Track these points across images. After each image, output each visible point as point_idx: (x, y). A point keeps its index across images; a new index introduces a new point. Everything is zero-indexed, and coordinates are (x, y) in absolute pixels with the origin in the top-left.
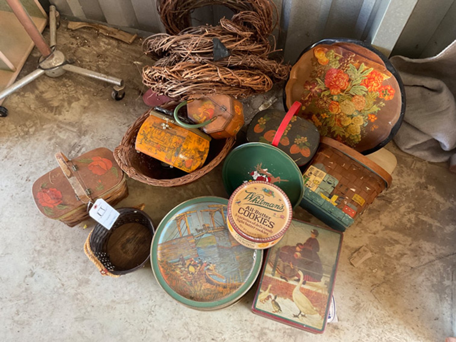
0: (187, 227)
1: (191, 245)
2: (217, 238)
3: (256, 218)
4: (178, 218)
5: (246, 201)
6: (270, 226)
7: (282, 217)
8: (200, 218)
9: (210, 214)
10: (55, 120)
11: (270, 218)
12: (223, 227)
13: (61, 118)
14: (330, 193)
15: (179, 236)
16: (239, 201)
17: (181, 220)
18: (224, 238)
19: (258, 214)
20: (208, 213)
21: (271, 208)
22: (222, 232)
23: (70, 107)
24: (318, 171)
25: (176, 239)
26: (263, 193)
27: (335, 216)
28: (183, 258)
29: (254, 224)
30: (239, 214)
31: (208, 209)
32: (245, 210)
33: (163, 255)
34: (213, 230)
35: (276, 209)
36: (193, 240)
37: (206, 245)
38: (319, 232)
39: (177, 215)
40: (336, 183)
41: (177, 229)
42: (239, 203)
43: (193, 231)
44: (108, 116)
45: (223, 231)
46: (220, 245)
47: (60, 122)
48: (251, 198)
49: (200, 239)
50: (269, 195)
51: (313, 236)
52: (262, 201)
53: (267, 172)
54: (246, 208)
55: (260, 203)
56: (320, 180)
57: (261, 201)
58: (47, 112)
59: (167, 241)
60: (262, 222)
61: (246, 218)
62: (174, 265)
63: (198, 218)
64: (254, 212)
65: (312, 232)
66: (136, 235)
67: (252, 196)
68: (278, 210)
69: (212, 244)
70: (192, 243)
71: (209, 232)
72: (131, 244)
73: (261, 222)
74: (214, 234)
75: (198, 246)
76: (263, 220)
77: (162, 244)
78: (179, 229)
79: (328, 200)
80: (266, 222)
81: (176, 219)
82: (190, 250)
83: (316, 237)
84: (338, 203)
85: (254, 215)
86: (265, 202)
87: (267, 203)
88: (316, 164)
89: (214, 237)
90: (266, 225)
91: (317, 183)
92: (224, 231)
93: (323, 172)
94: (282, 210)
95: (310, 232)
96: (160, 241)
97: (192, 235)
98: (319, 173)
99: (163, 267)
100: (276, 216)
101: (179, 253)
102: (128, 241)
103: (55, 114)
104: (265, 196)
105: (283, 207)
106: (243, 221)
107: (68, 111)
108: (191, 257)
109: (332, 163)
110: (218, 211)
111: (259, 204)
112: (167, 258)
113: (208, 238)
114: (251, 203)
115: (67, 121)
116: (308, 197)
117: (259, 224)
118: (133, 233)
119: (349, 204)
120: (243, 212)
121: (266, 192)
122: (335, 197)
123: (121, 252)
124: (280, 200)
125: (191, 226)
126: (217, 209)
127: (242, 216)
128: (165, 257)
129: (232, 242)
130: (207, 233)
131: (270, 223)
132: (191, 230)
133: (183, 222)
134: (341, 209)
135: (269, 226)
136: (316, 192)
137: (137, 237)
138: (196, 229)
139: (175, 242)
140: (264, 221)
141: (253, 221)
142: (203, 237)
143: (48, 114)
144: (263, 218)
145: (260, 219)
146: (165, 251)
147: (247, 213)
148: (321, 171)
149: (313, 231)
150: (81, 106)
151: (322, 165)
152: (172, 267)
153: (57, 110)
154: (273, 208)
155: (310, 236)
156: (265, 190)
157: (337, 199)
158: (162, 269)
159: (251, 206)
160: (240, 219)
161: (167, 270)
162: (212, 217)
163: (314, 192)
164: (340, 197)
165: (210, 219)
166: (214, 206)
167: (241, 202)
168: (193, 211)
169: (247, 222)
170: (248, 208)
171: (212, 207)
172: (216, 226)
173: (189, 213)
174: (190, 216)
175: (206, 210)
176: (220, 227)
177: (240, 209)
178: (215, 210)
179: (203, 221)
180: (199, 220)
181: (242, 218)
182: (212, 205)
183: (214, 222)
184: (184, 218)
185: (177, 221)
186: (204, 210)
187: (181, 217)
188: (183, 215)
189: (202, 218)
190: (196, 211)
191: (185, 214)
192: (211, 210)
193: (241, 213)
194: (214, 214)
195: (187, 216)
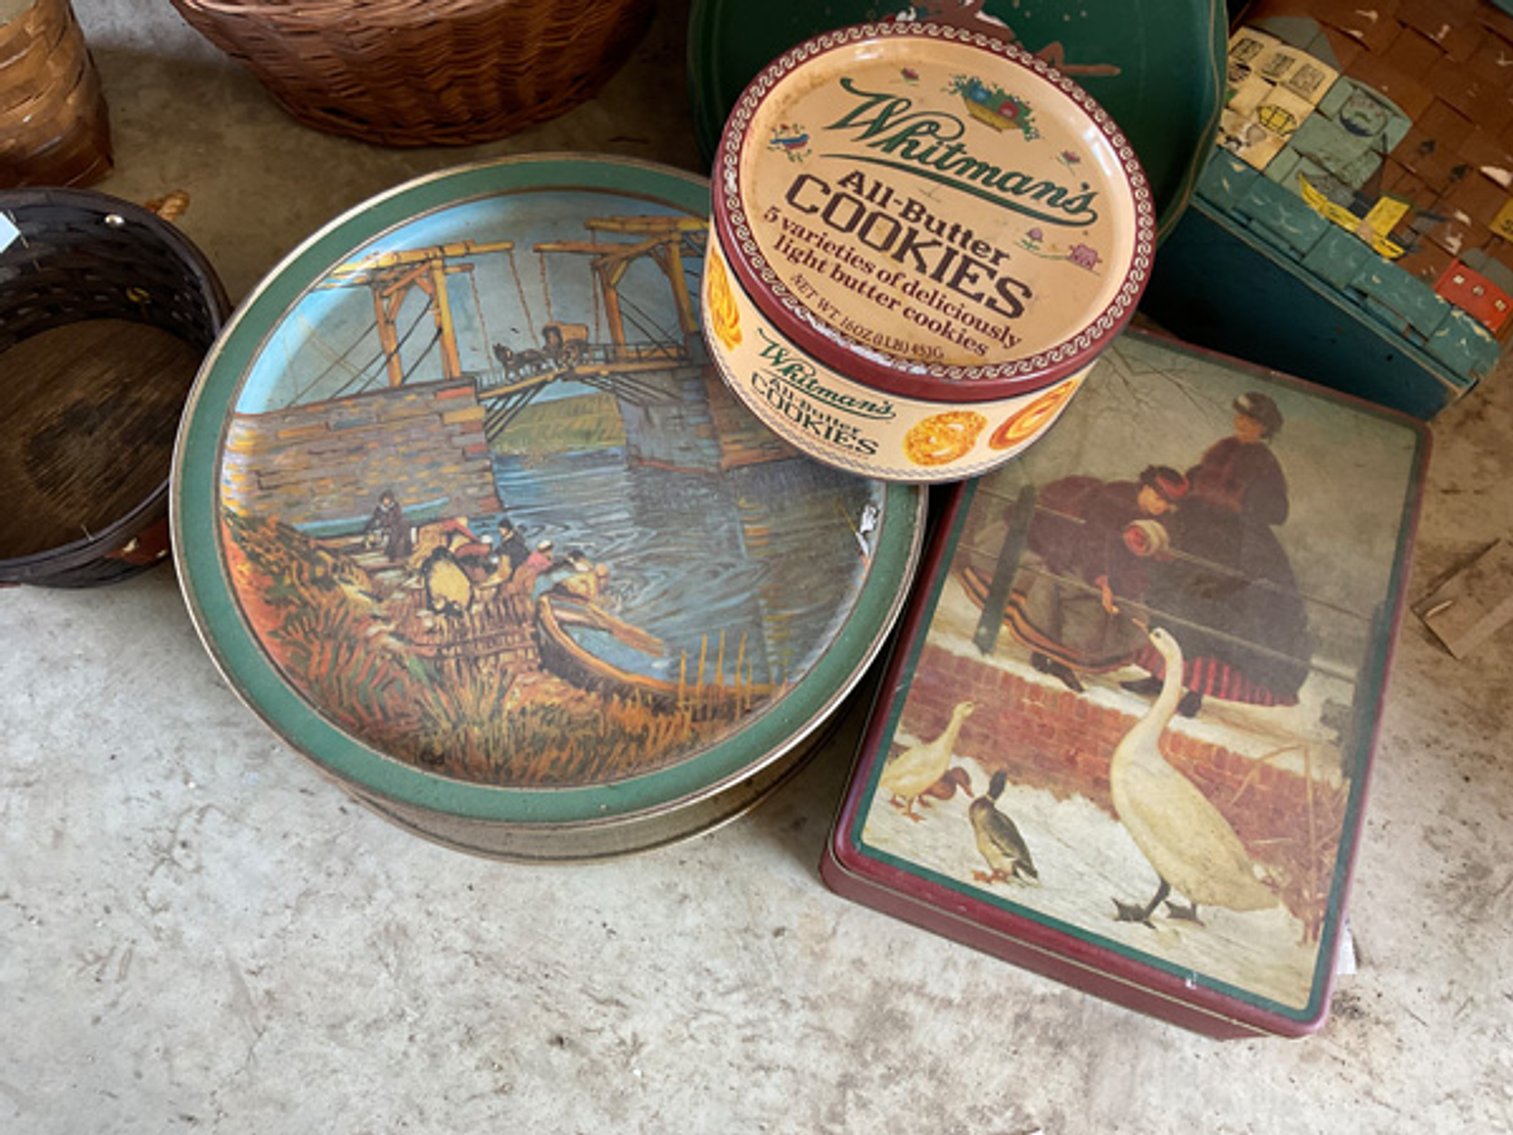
0: (440, 330)
1: (458, 441)
2: (634, 413)
3: (908, 244)
4: (383, 275)
5: (846, 141)
6: (1002, 303)
7: (1084, 258)
8: (533, 288)
9: (595, 268)
11: (999, 255)
12: (673, 352)
14: (1357, 185)
15: (383, 380)
16: (793, 135)
17: (407, 287)
18: (674, 411)
19: (919, 226)
20: (583, 263)
21: (1009, 196)
22: (663, 381)
24: (1285, 60)
25: (359, 395)
26: (958, 106)
27: (1389, 317)
28: (395, 509)
29: (892, 280)
30: (787, 211)
31: (585, 240)
32: (836, 189)
33: (262, 480)
34: (607, 361)
35: (1042, 206)
36: (476, 413)
37: (557, 444)
38: (1281, 408)
39: (380, 252)
40: (1398, 129)
41: (373, 342)
42: (796, 143)
43: (474, 359)
45: (672, 370)
46: (645, 452)
48: (877, 126)
49: (516, 411)
50: (998, 122)
51: (1249, 432)
52: (952, 151)
53: (981, 16)
54: (843, 183)
55: (938, 164)
56: (1300, 108)
57: (942, 151)
59: (301, 402)
60: (948, 276)
61: (837, 238)
62: (334, 552)
63: (519, 284)
64: (893, 210)
65: (1237, 405)
67: (888, 112)
68: (1058, 213)
69: (594, 446)
70: (467, 428)
71: (580, 370)
73: (938, 276)
74: (614, 386)
75: (502, 448)
76: (957, 262)
77: (260, 418)
78: (383, 336)
79: (1350, 223)
80: (974, 279)
81: (376, 281)
82: (449, 469)
83: (1267, 435)
84: (1406, 247)
85: (898, 228)
86: (971, 162)
87: (984, 167)
88: (1275, 22)
89: (610, 406)
90: (978, 297)
91: (1278, 120)
92: (681, 374)
93: (1314, 62)
94: (1085, 216)
95: (1229, 406)
96: (256, 392)
97: (471, 380)
98: (1295, 67)
99: (253, 557)
100: (1043, 247)
101: (373, 481)
104: (969, 123)
105: (1089, 198)
106: (819, 253)
108: (452, 510)
109: (1373, 15)
110: (648, 253)
111: (932, 169)
112: (290, 505)
113: (575, 407)
114: (877, 153)
116: (1219, 199)
117: (927, 285)
119: (1474, 256)
120: (823, 201)
121: (981, 103)
122: (1388, 213)
124: (1071, 158)
125: (469, 328)
126: (645, 244)
127: (814, 223)
128: (280, 496)
129: (726, 438)
130: (564, 377)
131: (1001, 286)
132: (464, 350)
133: (417, 299)
134: (1427, 279)
135: (991, 303)
136: (1275, 175)
138: (499, 350)
139: (351, 413)
140: (961, 272)
141: (883, 261)
142: (539, 397)
144: (951, 254)
145: (933, 257)
146: (280, 460)
147: (844, 213)
148: (1302, 58)
149: (1244, 401)
151: (1310, 26)
152: (320, 561)
154: (1024, 200)
155: (1228, 432)
156: (971, 90)
157: (1402, 223)
158: (241, 569)
159: (872, 174)
160: (799, 244)
161: (278, 577)
162: (607, 286)
163: (1261, 173)
164: (1421, 214)
165: (596, 296)
166: (628, 227)
167: (809, 142)
168: (487, 243)
169: (846, 268)
170: (855, 180)
171: (615, 231)
172: (628, 341)
173: (461, 251)
174: (463, 271)
175: (568, 248)
176: (654, 346)
177: (802, 180)
178: (632, 251)
179: (548, 304)
180: (522, 298)
181: (811, 234)
182: (613, 220)
183: (618, 321)
184: (425, 280)
185: (375, 290)
186: (558, 242)
187: (404, 272)
188: (423, 262)
189: (546, 289)
190: (508, 245)
191: (435, 258)
192: (607, 249)
193: (807, 206)
194: (620, 271)
195: (444, 267)
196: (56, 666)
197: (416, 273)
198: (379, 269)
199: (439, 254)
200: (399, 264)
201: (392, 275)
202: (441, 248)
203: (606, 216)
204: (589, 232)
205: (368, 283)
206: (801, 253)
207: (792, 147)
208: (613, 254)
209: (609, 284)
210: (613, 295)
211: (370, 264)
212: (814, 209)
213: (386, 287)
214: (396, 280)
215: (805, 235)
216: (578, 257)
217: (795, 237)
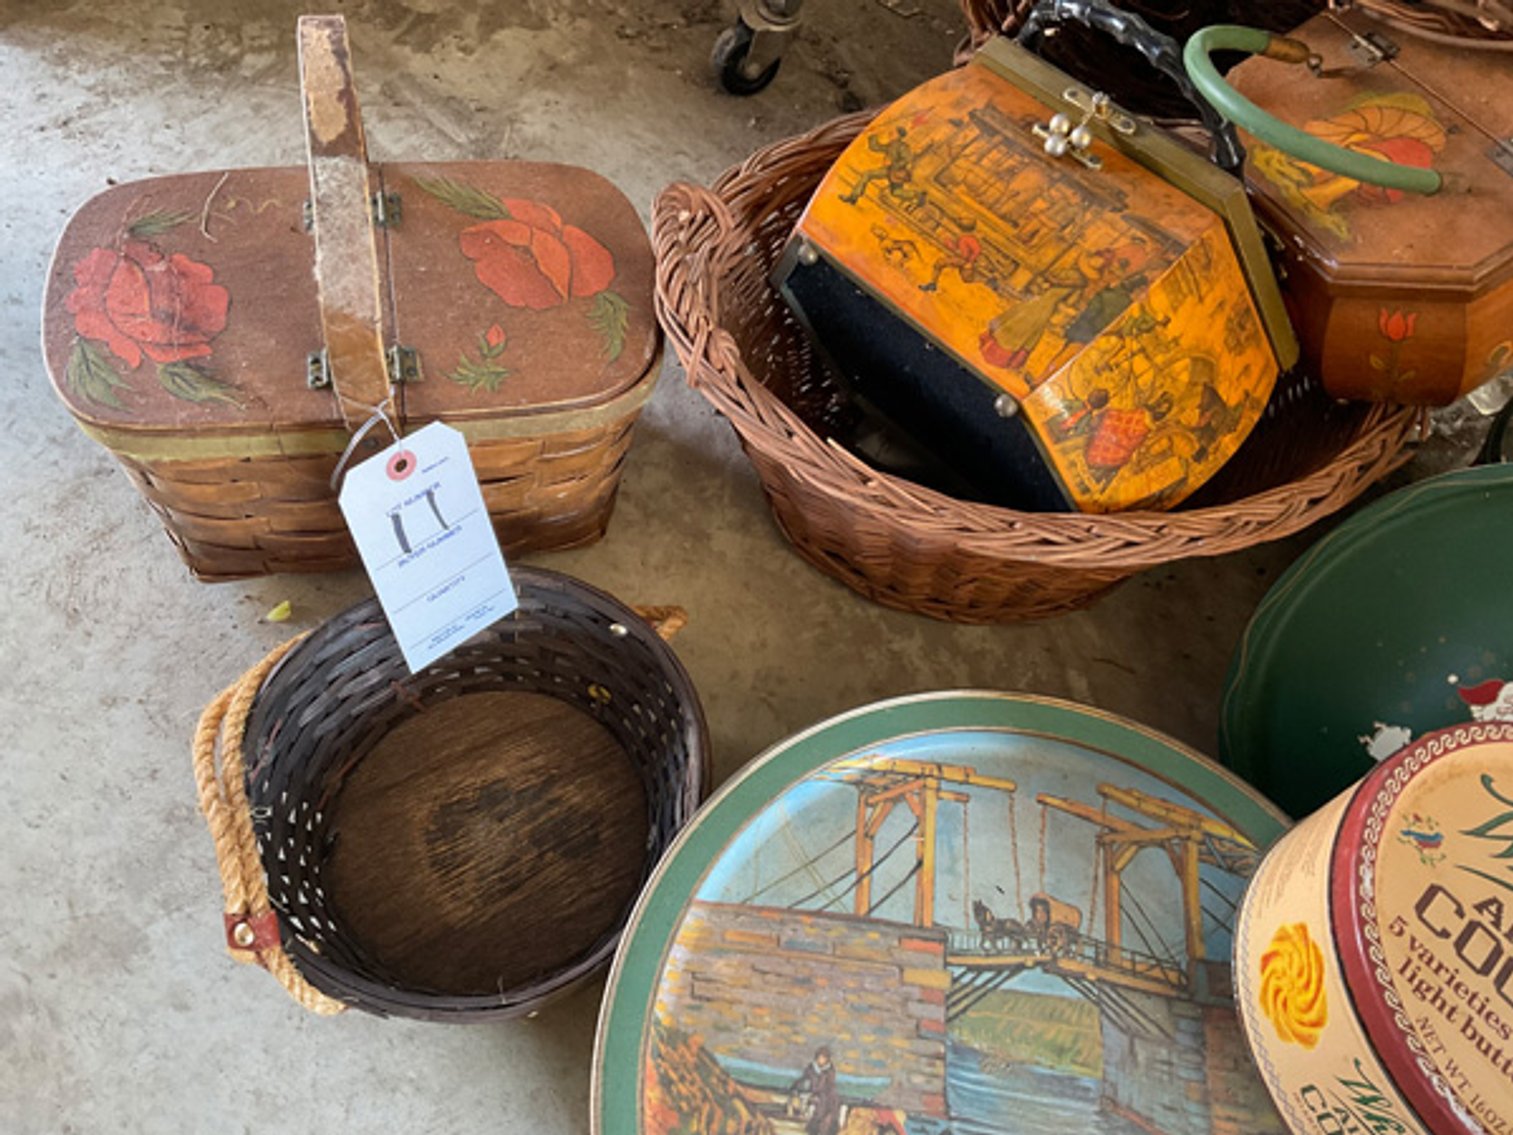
0: (920, 864)
1: (915, 1008)
2: (1116, 1039)
4: (872, 779)
5: (1485, 854)
8: (1029, 845)
9: (1100, 843)
10: (390, 64)
12: (1173, 976)
13: (419, 64)
15: (848, 905)
16: (1425, 829)
17: (896, 800)
18: (1163, 1053)
20: (1090, 831)
22: (1157, 1010)
23: (484, 39)
25: (819, 913)
28: (829, 1073)
30: (1415, 927)
31: (1095, 806)
32: (1471, 914)
33: (699, 989)
34: (1097, 963)
36: (940, 980)
37: (1023, 1052)
39: (879, 756)
41: (847, 854)
42: (1429, 841)
43: (951, 913)
44: (651, 138)
45: (1169, 999)
46: (1123, 1096)
47: (408, 77)
49: (984, 992)
54: (1480, 907)
58: (368, 20)
59: (758, 902)
62: (751, 1106)
63: (1013, 836)
66: (550, 782)
69: (1065, 1068)
70: (927, 996)
71: (1065, 964)
72: (497, 827)
74: (1102, 995)
75: (961, 1034)
77: (716, 907)
78: (859, 852)
81: (864, 784)
82: (898, 1042)
89: (1092, 1021)
92: (1180, 1008)
96: (717, 882)
97: (941, 935)
99: (666, 1083)
101: (812, 1028)
102: (491, 798)
103: (398, 41)
106: (1448, 993)
107: (466, 50)
108: (889, 1098)
110: (1161, 845)
112: (719, 1028)
113: (1051, 1010)
115: (443, 88)
118: (539, 761)
120: (1457, 927)
123: (420, 847)
125: (951, 871)
126: (1163, 833)
127: (1444, 951)
128: (709, 1014)
129: (1219, 1110)
130: (1046, 967)
132: (941, 895)
133: (901, 818)
137: (553, 802)
138: (980, 909)
139: (806, 933)
142: (1013, 983)
143: (369, 26)
146: (721, 967)
150: (541, 52)
152: (734, 1113)
153: (420, 30)
158: (653, 1094)
160: (1427, 975)
161: (685, 1117)
162: (1110, 870)
165: (1096, 878)
166: (1144, 806)
167: (1444, 843)
168: (990, 777)
169: (1479, 1022)
170: (1493, 908)
171: (1129, 806)
172: (1125, 945)
173: (960, 777)
174: (957, 800)
175: (1077, 810)
176: (1153, 962)
177: (1433, 891)
178: (1145, 836)
179: (1042, 870)
180: (1015, 851)
181: (1440, 966)
182: (1128, 792)
183: (1116, 915)
184: (916, 799)
185: (862, 792)
186: (1065, 800)
187: (896, 782)
188: (918, 777)
189: (1042, 850)
190: (1011, 786)
191: (931, 776)
192: (1118, 825)
193: (1439, 928)
194: (1128, 855)
195: (938, 790)
196: (385, 1084)
197: (908, 787)
198: (872, 771)
199: (936, 773)
200: (892, 772)
201: (883, 782)
202: (939, 768)
203: (1124, 786)
204: (1101, 799)
205: (857, 783)
206: (1429, 989)
207: (1425, 845)
208: (1123, 832)
209: (1112, 868)
210: (1115, 881)
211: (865, 765)
212: (1445, 934)
213: (874, 793)
214: (886, 788)
215: (1434, 965)
216: (1085, 823)
217: (1423, 965)
